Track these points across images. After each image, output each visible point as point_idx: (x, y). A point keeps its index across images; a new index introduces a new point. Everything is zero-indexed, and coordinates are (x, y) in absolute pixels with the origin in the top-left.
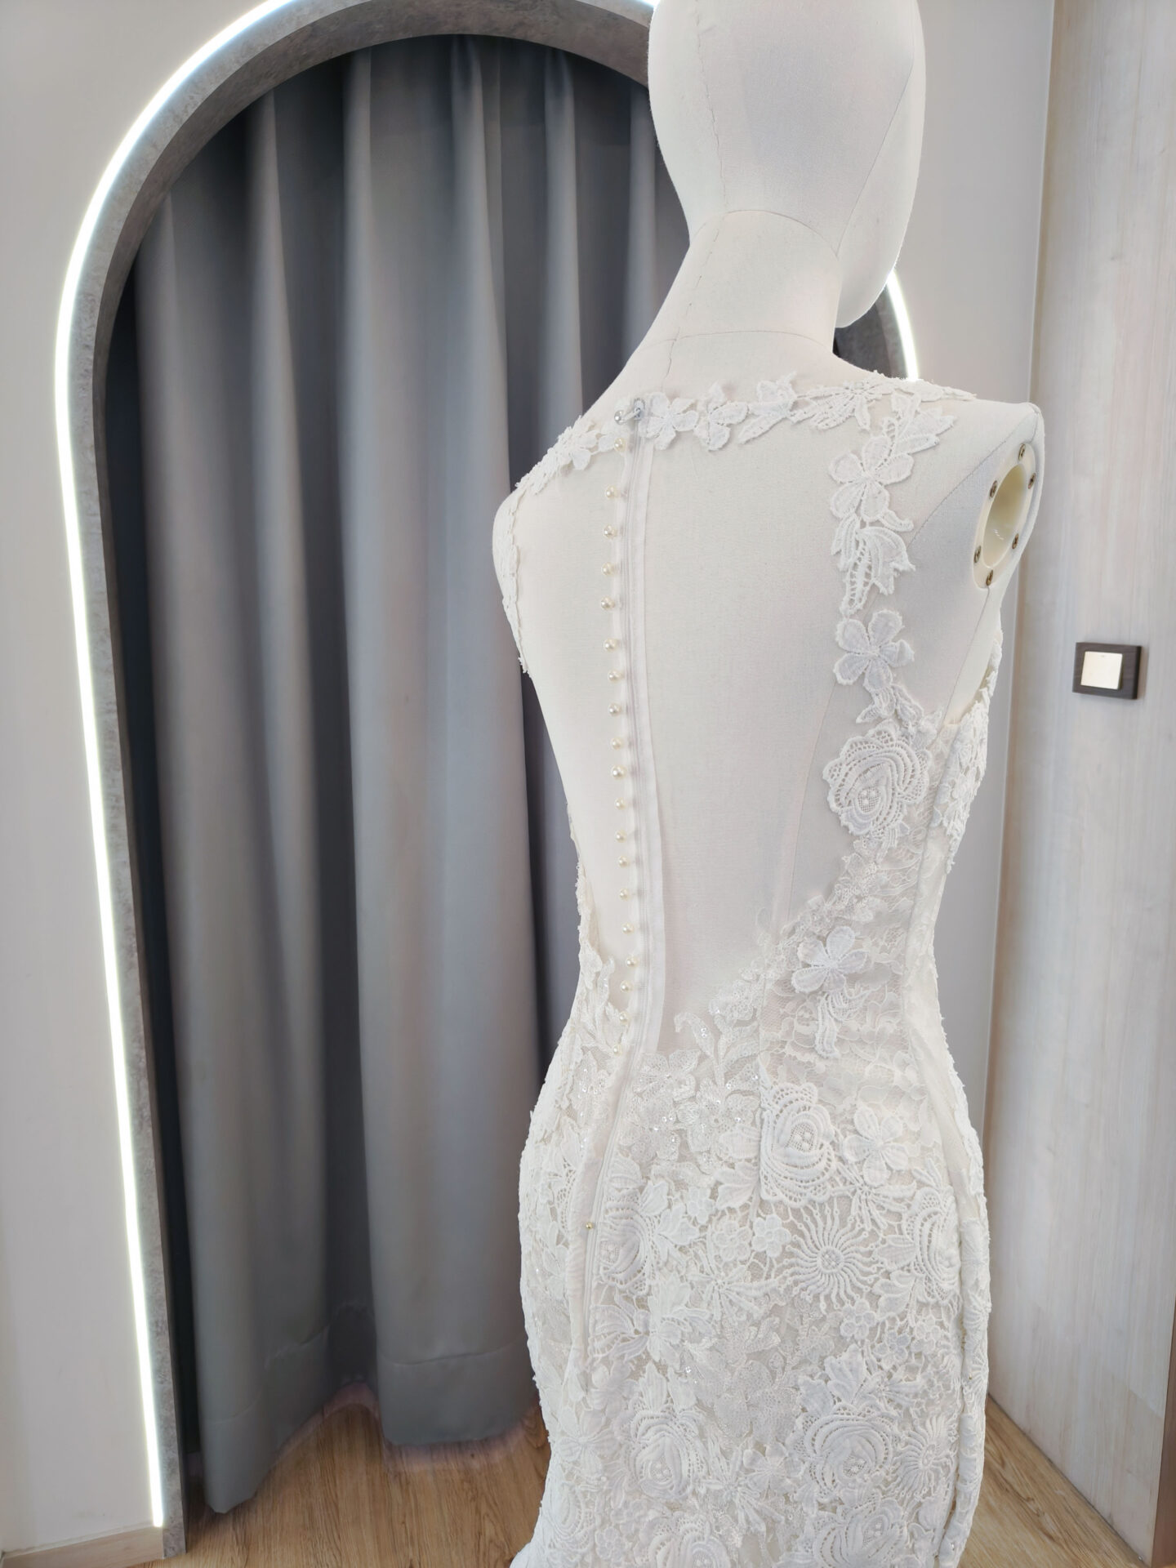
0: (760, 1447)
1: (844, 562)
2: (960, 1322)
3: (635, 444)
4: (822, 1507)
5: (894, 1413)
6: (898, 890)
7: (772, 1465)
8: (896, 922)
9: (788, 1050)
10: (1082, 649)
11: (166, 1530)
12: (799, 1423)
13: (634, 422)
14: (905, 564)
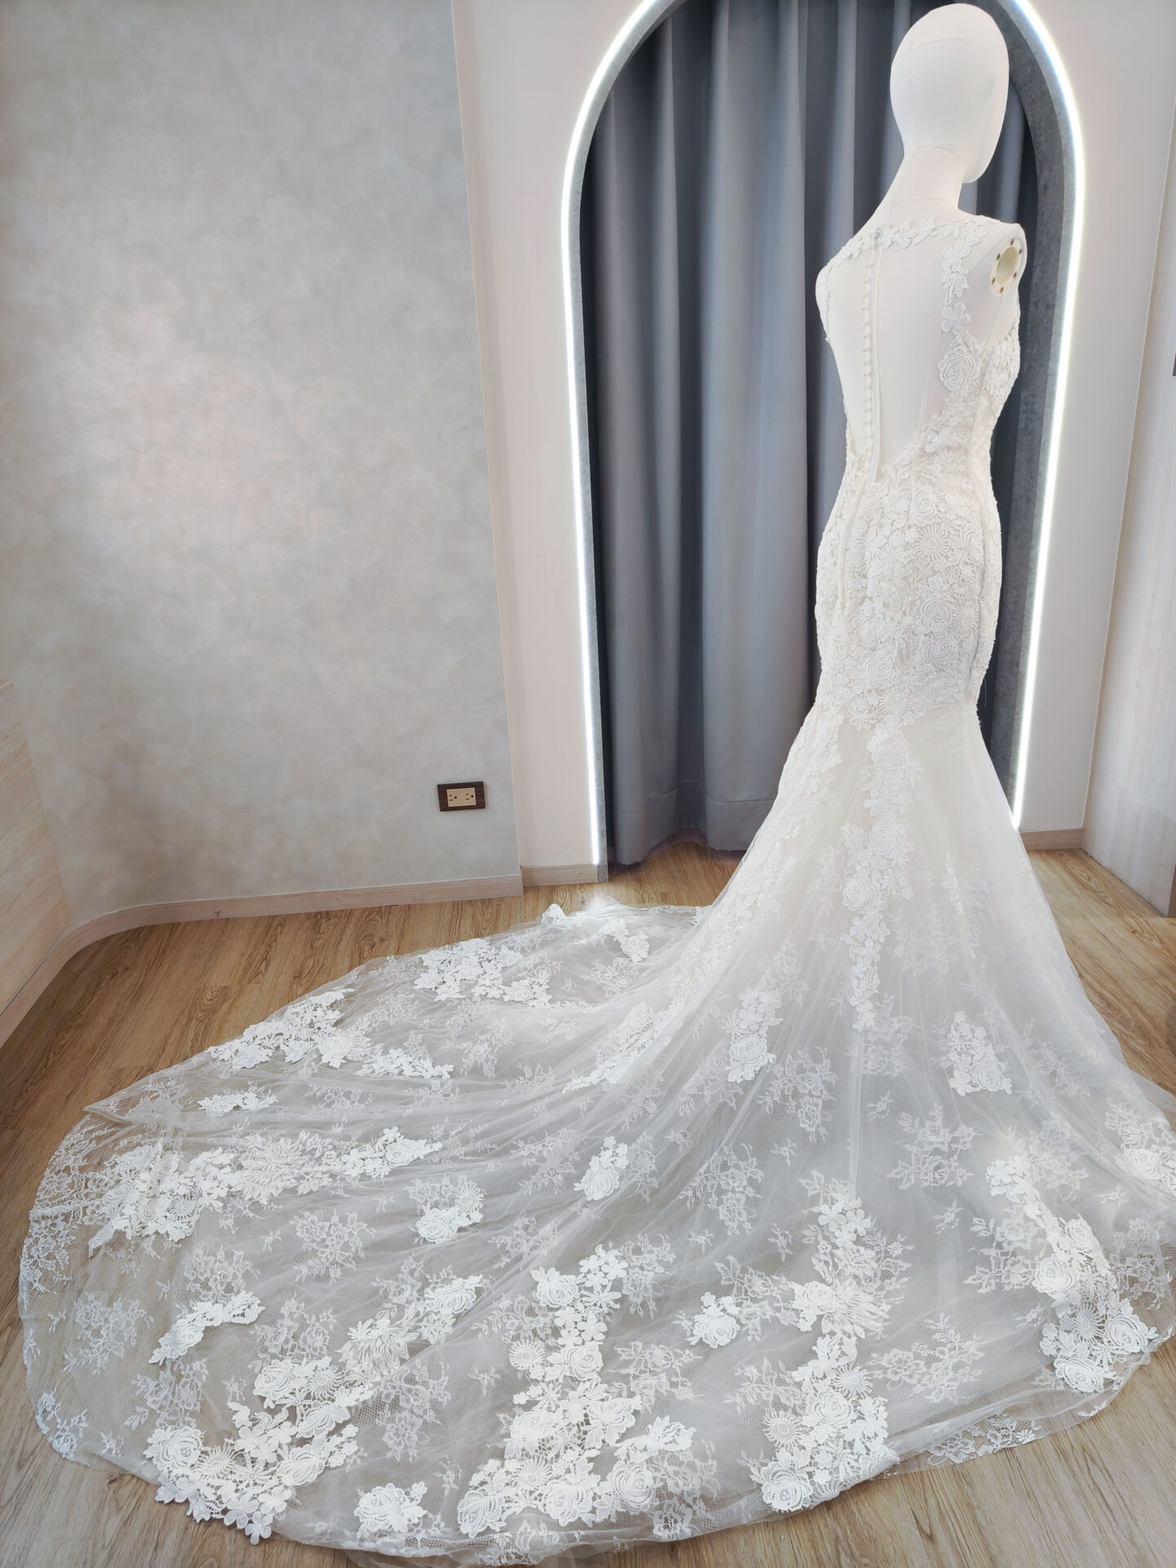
0: (904, 614)
1: (946, 286)
2: (983, 573)
3: (876, 246)
4: (925, 635)
5: (952, 600)
6: (968, 414)
7: (907, 620)
8: (967, 427)
9: (922, 474)
11: (599, 867)
12: (918, 602)
13: (876, 238)
14: (966, 286)
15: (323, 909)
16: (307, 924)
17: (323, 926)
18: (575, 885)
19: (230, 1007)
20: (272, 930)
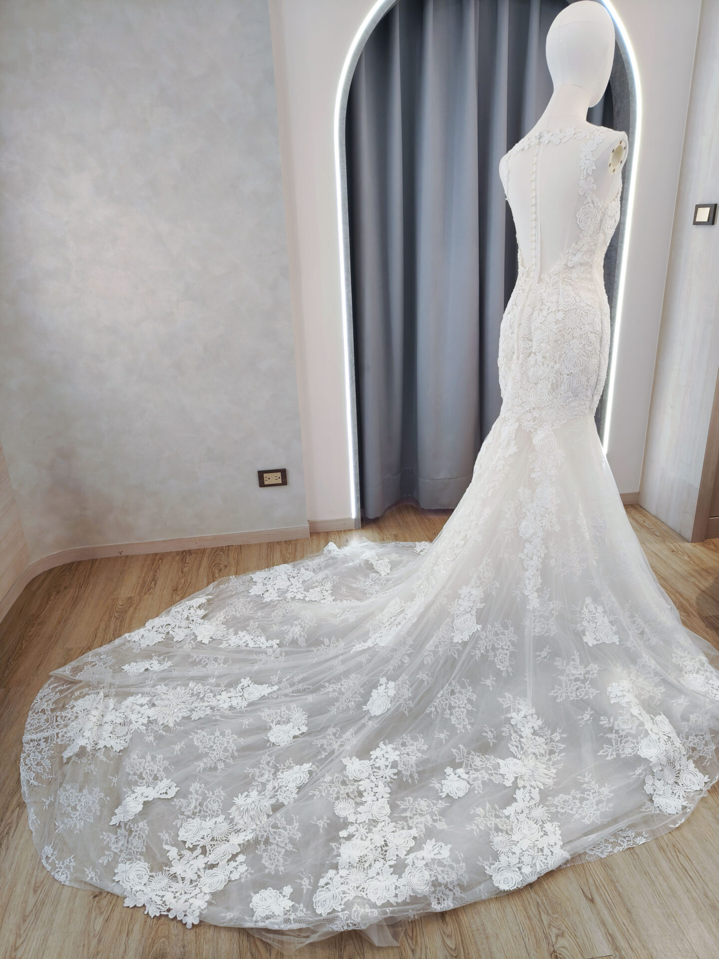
0: (555, 362)
1: (582, 168)
2: (601, 339)
3: (539, 143)
4: (568, 375)
5: (585, 354)
6: (592, 244)
7: (557, 366)
8: (591, 252)
9: (566, 279)
10: (698, 207)
11: (355, 520)
12: (564, 355)
13: (539, 138)
14: (594, 168)
15: (186, 549)
16: (178, 558)
17: (188, 559)
18: (341, 531)
19: (135, 609)
20: (156, 562)
